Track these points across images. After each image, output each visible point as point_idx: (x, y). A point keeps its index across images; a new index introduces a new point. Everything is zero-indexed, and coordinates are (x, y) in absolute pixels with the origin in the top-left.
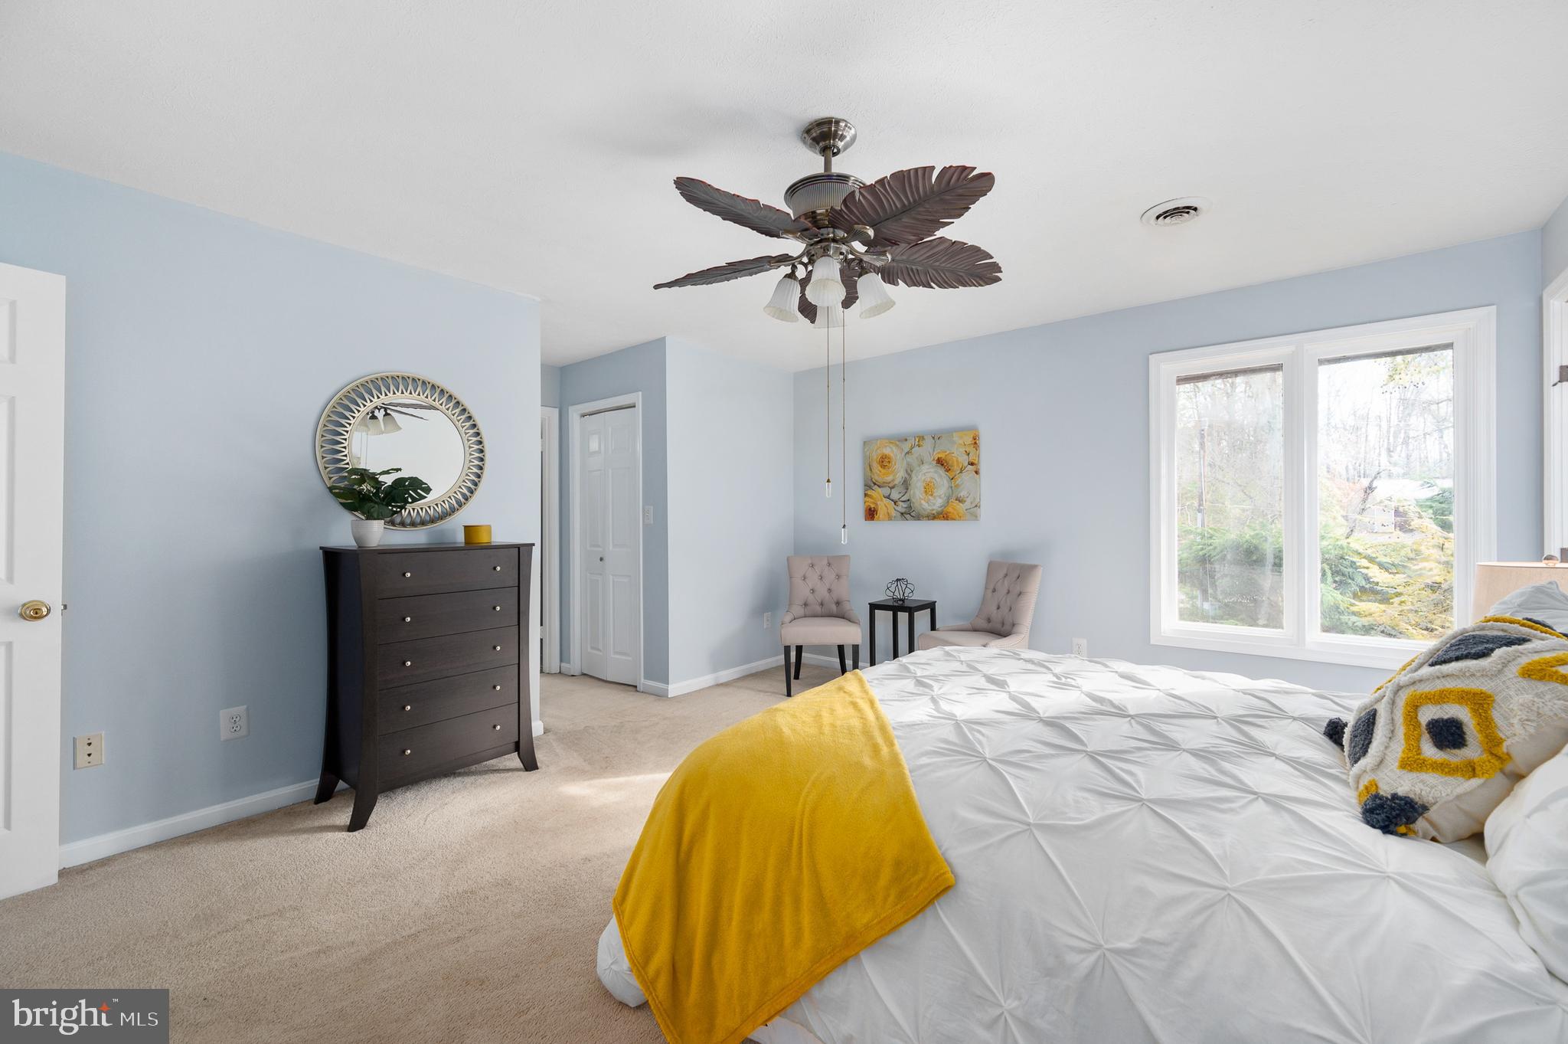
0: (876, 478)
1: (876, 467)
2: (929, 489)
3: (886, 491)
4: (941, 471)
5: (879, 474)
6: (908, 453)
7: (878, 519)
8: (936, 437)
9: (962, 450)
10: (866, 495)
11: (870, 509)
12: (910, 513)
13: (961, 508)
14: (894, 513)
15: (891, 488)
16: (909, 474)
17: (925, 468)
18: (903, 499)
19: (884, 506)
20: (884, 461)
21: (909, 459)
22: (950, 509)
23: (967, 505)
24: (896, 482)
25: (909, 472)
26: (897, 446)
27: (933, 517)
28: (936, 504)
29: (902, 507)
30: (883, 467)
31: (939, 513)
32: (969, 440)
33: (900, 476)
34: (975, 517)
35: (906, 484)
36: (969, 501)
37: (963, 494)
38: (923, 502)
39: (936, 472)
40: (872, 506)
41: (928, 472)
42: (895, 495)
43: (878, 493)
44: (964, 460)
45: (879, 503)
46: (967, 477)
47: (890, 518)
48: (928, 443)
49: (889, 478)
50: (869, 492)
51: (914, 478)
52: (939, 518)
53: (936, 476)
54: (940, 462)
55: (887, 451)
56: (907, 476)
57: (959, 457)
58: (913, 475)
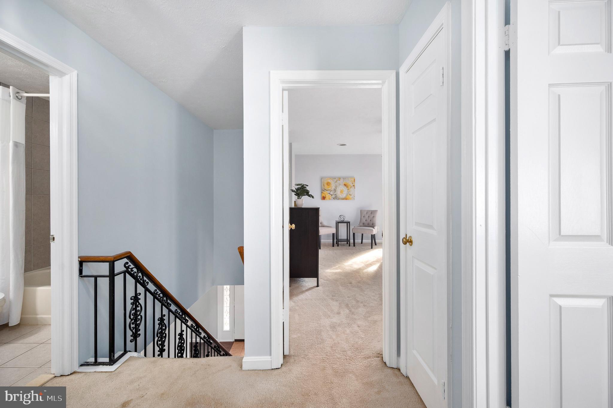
0: (325, 188)
1: (326, 185)
2: (342, 192)
3: (329, 192)
4: (345, 187)
5: (326, 187)
6: (336, 182)
7: (326, 199)
8: (344, 178)
9: (351, 182)
10: (322, 193)
11: (323, 197)
12: (336, 198)
13: (351, 197)
14: (331, 198)
15: (330, 191)
16: (336, 188)
17: (341, 186)
18: (334, 194)
19: (328, 196)
20: (328, 184)
21: (336, 183)
22: (347, 197)
23: (352, 196)
24: (332, 190)
25: (336, 187)
26: (332, 180)
27: (343, 199)
28: (344, 196)
29: (333, 196)
30: (328, 185)
31: (344, 198)
32: (353, 180)
33: (333, 188)
34: (354, 199)
35: (335, 190)
36: (352, 195)
37: (351, 193)
38: (340, 195)
39: (344, 187)
40: (324, 196)
41: (341, 188)
42: (332, 193)
43: (326, 192)
44: (352, 185)
45: (326, 195)
46: (352, 189)
47: (330, 199)
48: (342, 180)
49: (330, 189)
50: (323, 192)
51: (337, 189)
52: (345, 200)
53: (344, 188)
54: (345, 185)
55: (329, 181)
56: (335, 188)
57: (350, 184)
58: (337, 188)
